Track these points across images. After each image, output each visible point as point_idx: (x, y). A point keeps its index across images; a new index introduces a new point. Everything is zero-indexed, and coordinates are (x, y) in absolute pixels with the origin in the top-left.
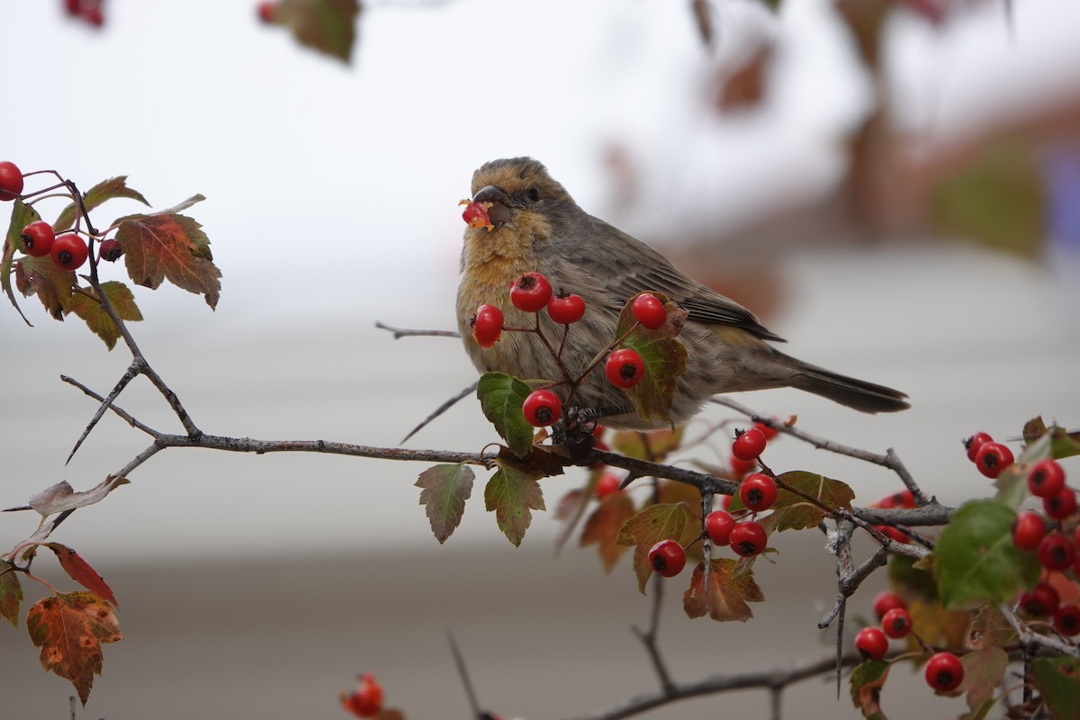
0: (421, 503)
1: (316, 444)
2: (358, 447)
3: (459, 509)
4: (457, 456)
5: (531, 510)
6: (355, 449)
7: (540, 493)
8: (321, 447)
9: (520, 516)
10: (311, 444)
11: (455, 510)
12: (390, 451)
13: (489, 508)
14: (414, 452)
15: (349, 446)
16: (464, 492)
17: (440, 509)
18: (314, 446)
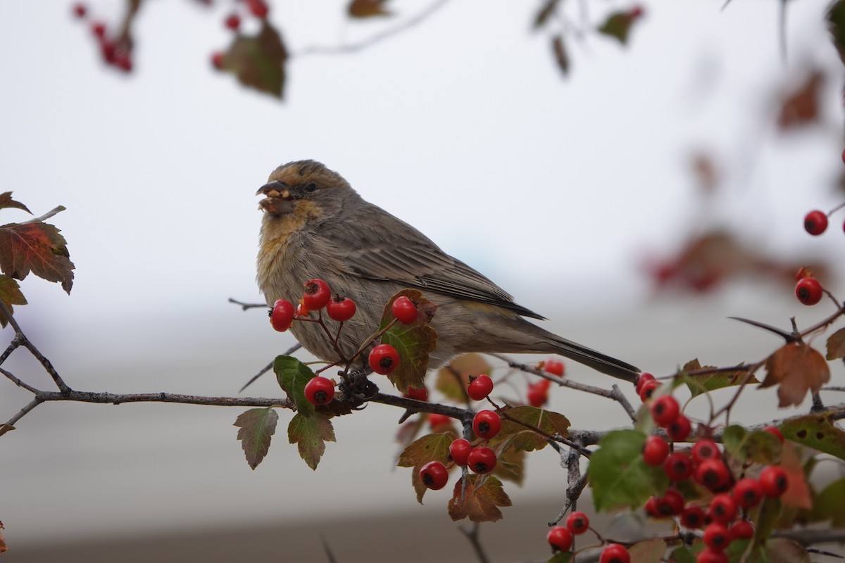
0: (238, 439)
1: (159, 396)
2: (192, 397)
3: (266, 443)
4: (269, 402)
5: (325, 442)
6: (189, 398)
7: (331, 428)
8: (163, 398)
9: (316, 446)
10: (155, 395)
11: (264, 443)
12: (217, 399)
13: (292, 440)
14: (236, 399)
15: (185, 397)
16: (271, 430)
17: (253, 443)
18: (157, 397)
